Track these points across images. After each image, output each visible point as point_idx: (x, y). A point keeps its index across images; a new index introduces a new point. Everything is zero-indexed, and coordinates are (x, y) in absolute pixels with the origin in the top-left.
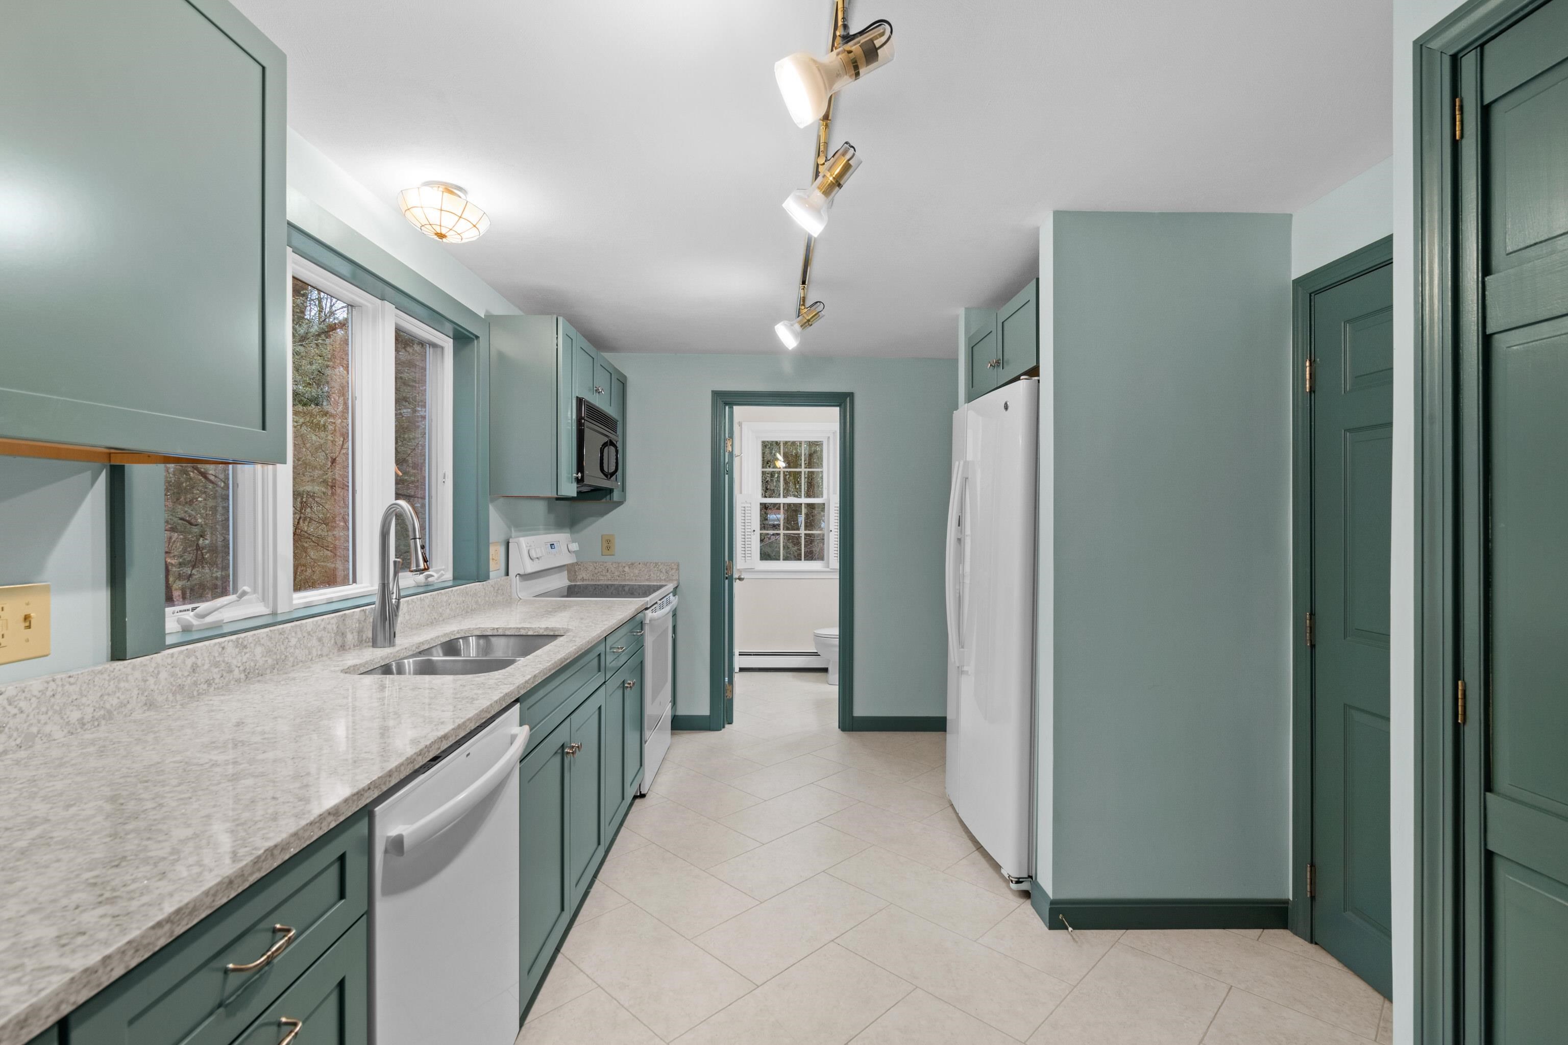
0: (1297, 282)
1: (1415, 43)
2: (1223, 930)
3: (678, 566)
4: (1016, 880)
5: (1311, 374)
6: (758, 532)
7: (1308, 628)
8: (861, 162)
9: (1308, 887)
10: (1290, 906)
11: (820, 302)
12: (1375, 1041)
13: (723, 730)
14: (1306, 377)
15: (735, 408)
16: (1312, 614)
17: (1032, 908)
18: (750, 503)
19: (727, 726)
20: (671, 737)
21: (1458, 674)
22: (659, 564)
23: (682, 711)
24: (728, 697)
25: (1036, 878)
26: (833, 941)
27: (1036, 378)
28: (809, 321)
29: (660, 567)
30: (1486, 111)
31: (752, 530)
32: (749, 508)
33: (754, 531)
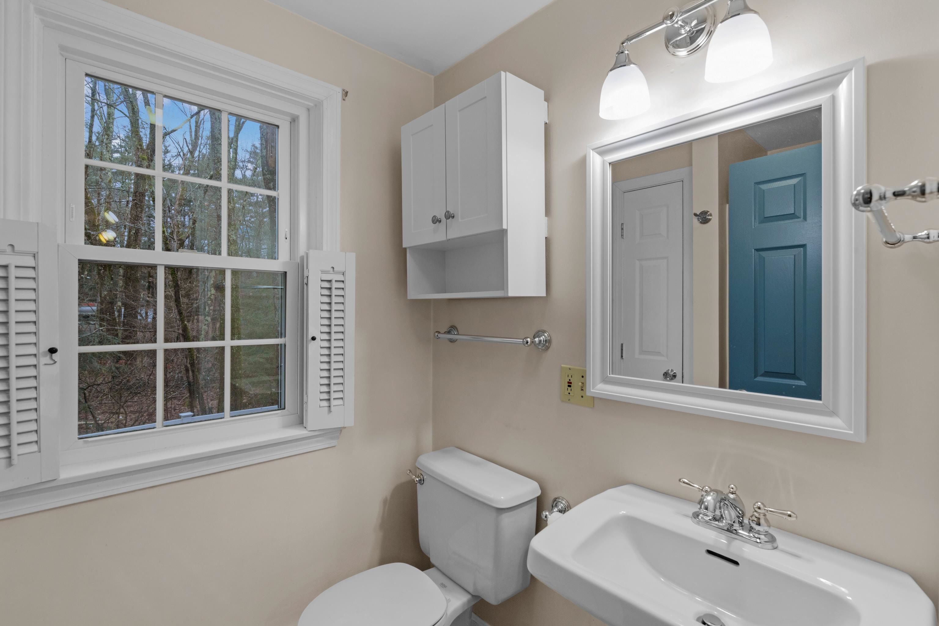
31: (44, 347)
32: (31, 273)
33: (53, 351)
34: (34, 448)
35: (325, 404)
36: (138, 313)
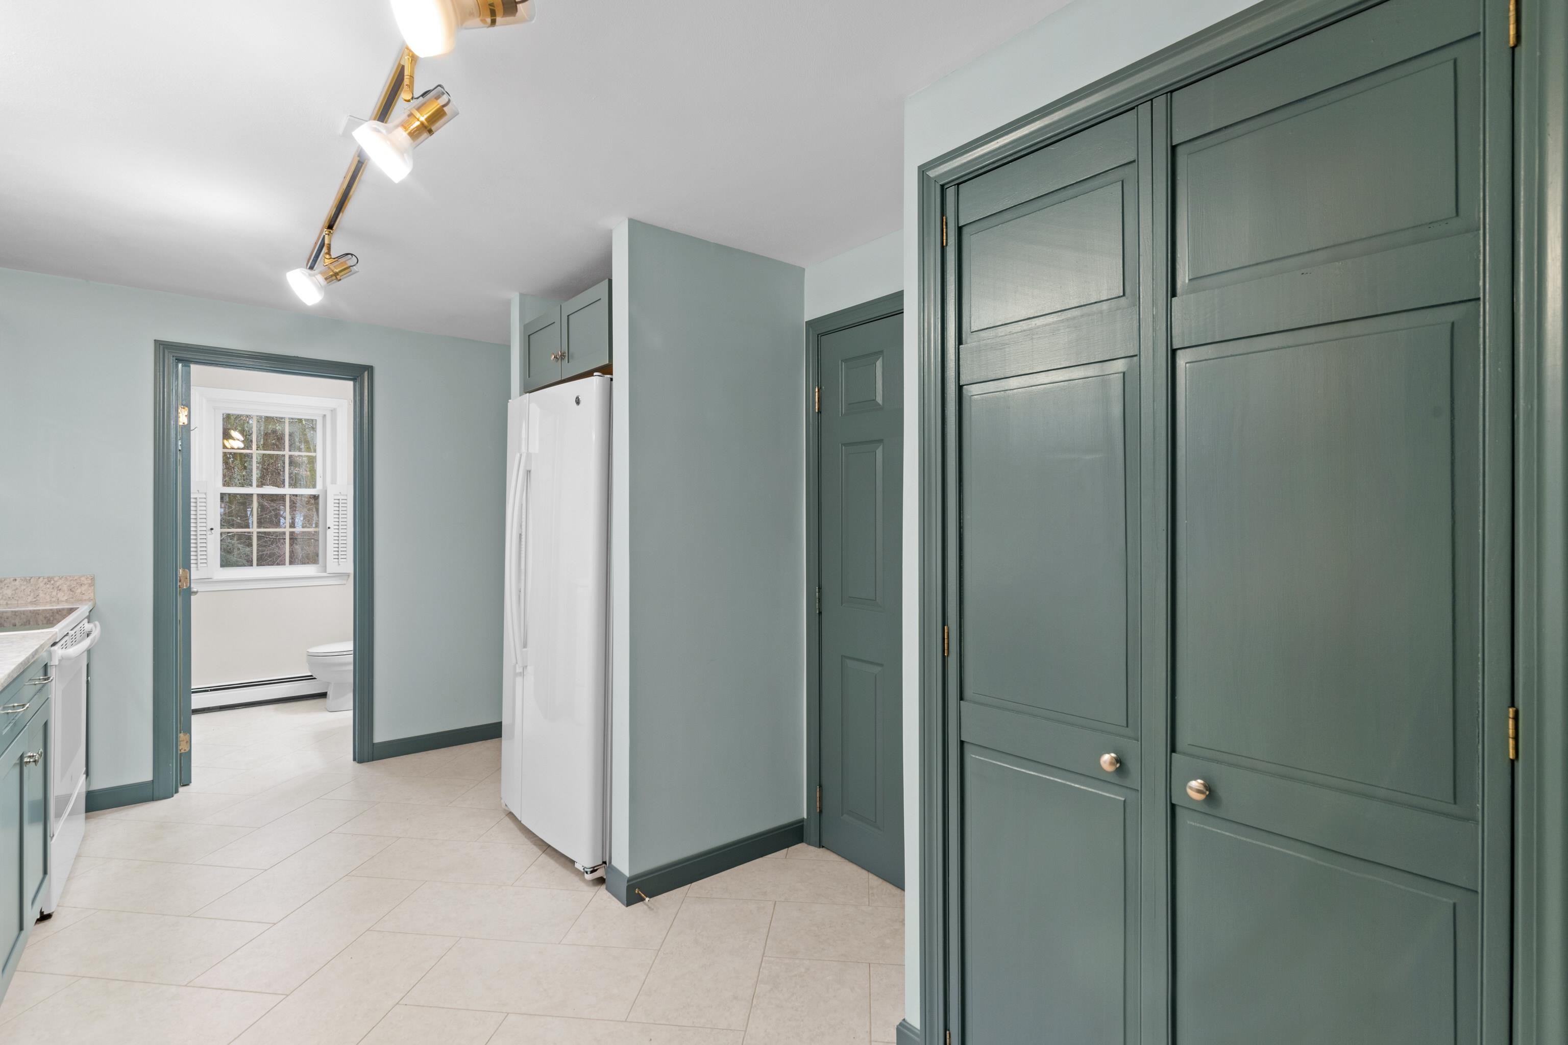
0: (810, 324)
1: (919, 167)
2: (761, 859)
3: (93, 579)
4: (591, 869)
5: (818, 398)
6: (218, 530)
7: (818, 600)
8: (458, 114)
9: (818, 803)
10: (805, 823)
11: (352, 255)
12: (869, 905)
13: (176, 796)
14: (815, 400)
15: (193, 367)
16: (820, 588)
17: (607, 892)
18: (205, 494)
19: (181, 789)
20: (86, 823)
21: (944, 623)
22: (56, 579)
23: (99, 784)
24: (182, 751)
25: (610, 862)
26: (397, 1003)
27: (609, 376)
28: (336, 274)
29: (58, 584)
30: (960, 230)
31: (209, 528)
32: (204, 500)
33: (212, 529)
34: (205, 565)
35: (337, 560)
36: (282, 516)
